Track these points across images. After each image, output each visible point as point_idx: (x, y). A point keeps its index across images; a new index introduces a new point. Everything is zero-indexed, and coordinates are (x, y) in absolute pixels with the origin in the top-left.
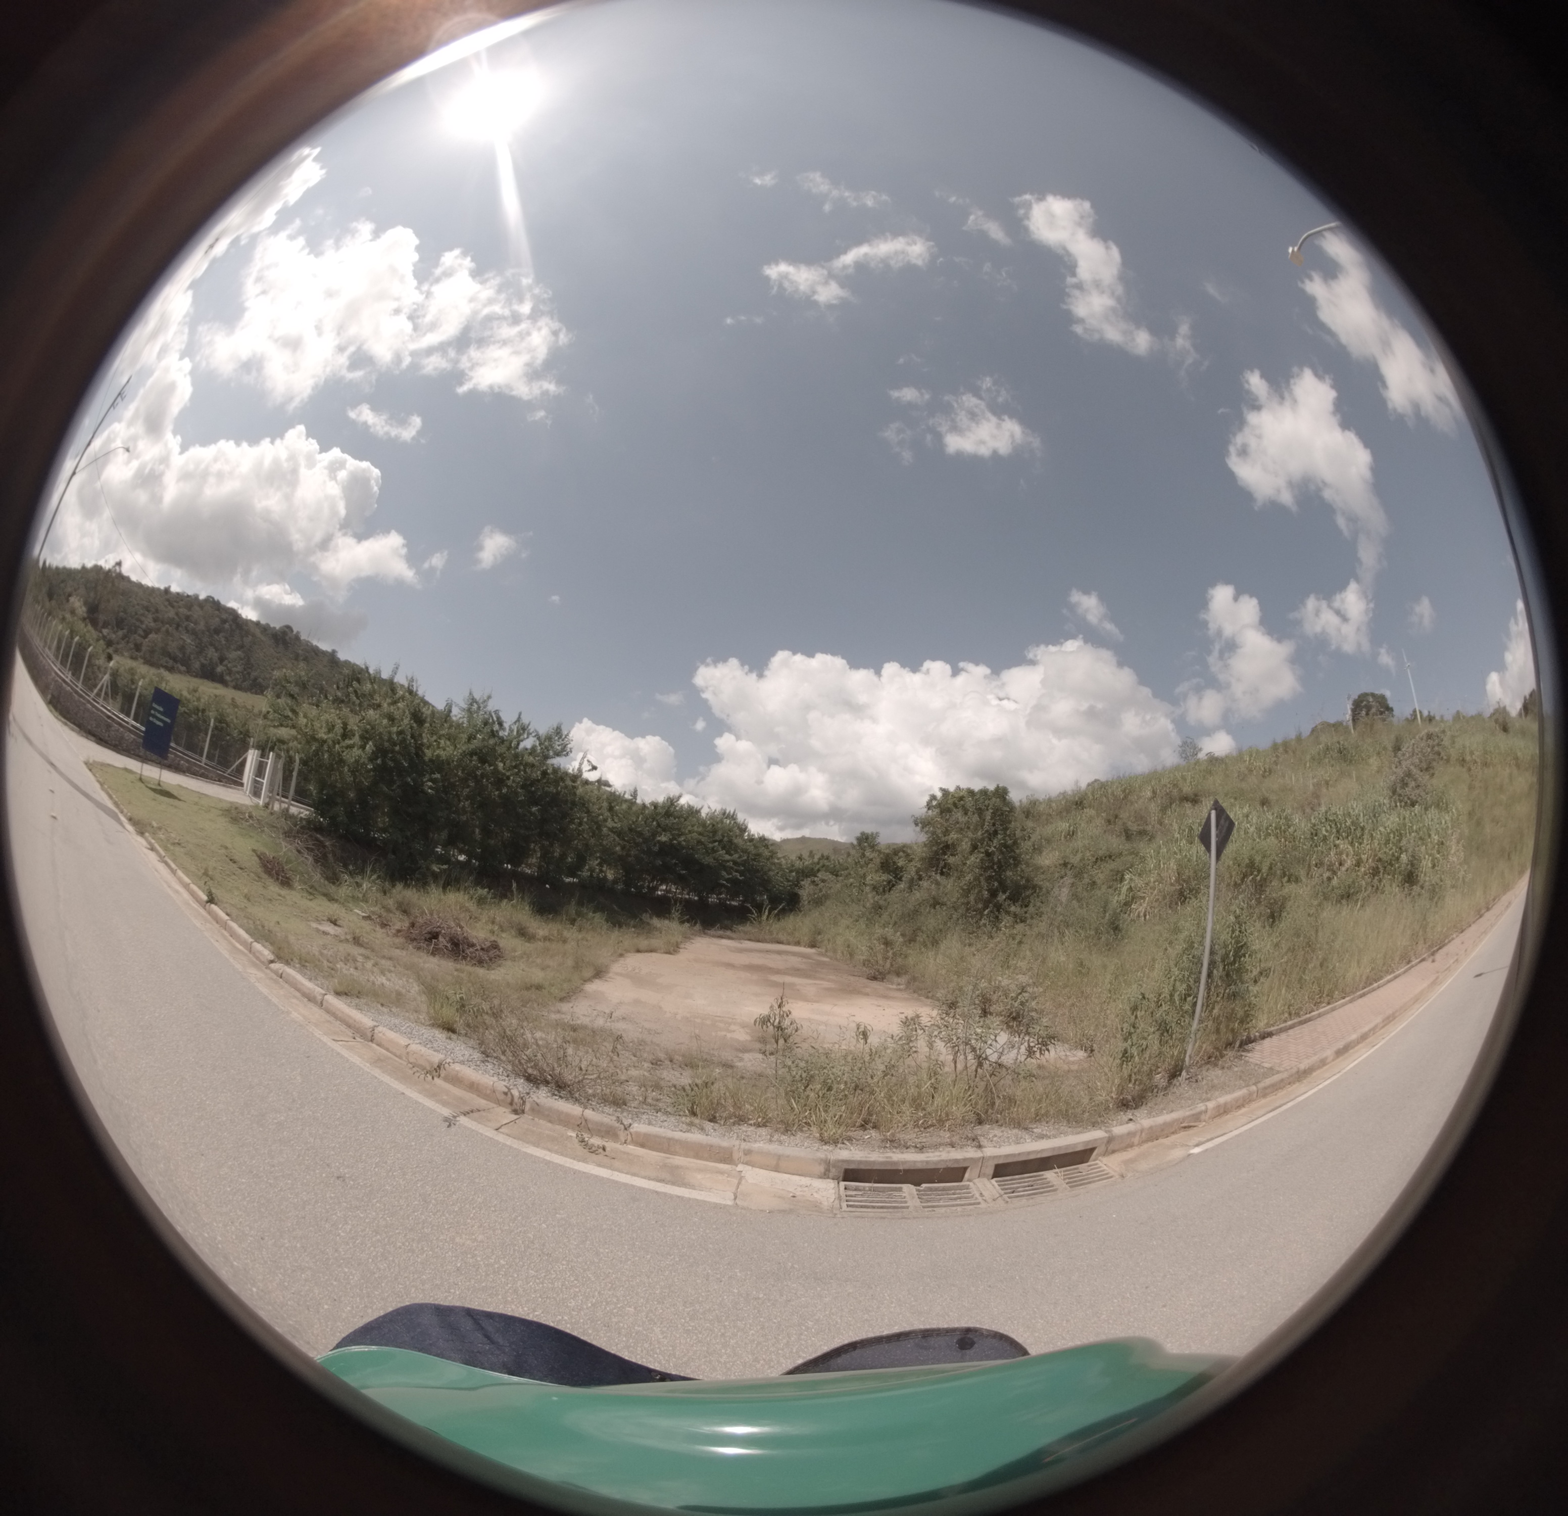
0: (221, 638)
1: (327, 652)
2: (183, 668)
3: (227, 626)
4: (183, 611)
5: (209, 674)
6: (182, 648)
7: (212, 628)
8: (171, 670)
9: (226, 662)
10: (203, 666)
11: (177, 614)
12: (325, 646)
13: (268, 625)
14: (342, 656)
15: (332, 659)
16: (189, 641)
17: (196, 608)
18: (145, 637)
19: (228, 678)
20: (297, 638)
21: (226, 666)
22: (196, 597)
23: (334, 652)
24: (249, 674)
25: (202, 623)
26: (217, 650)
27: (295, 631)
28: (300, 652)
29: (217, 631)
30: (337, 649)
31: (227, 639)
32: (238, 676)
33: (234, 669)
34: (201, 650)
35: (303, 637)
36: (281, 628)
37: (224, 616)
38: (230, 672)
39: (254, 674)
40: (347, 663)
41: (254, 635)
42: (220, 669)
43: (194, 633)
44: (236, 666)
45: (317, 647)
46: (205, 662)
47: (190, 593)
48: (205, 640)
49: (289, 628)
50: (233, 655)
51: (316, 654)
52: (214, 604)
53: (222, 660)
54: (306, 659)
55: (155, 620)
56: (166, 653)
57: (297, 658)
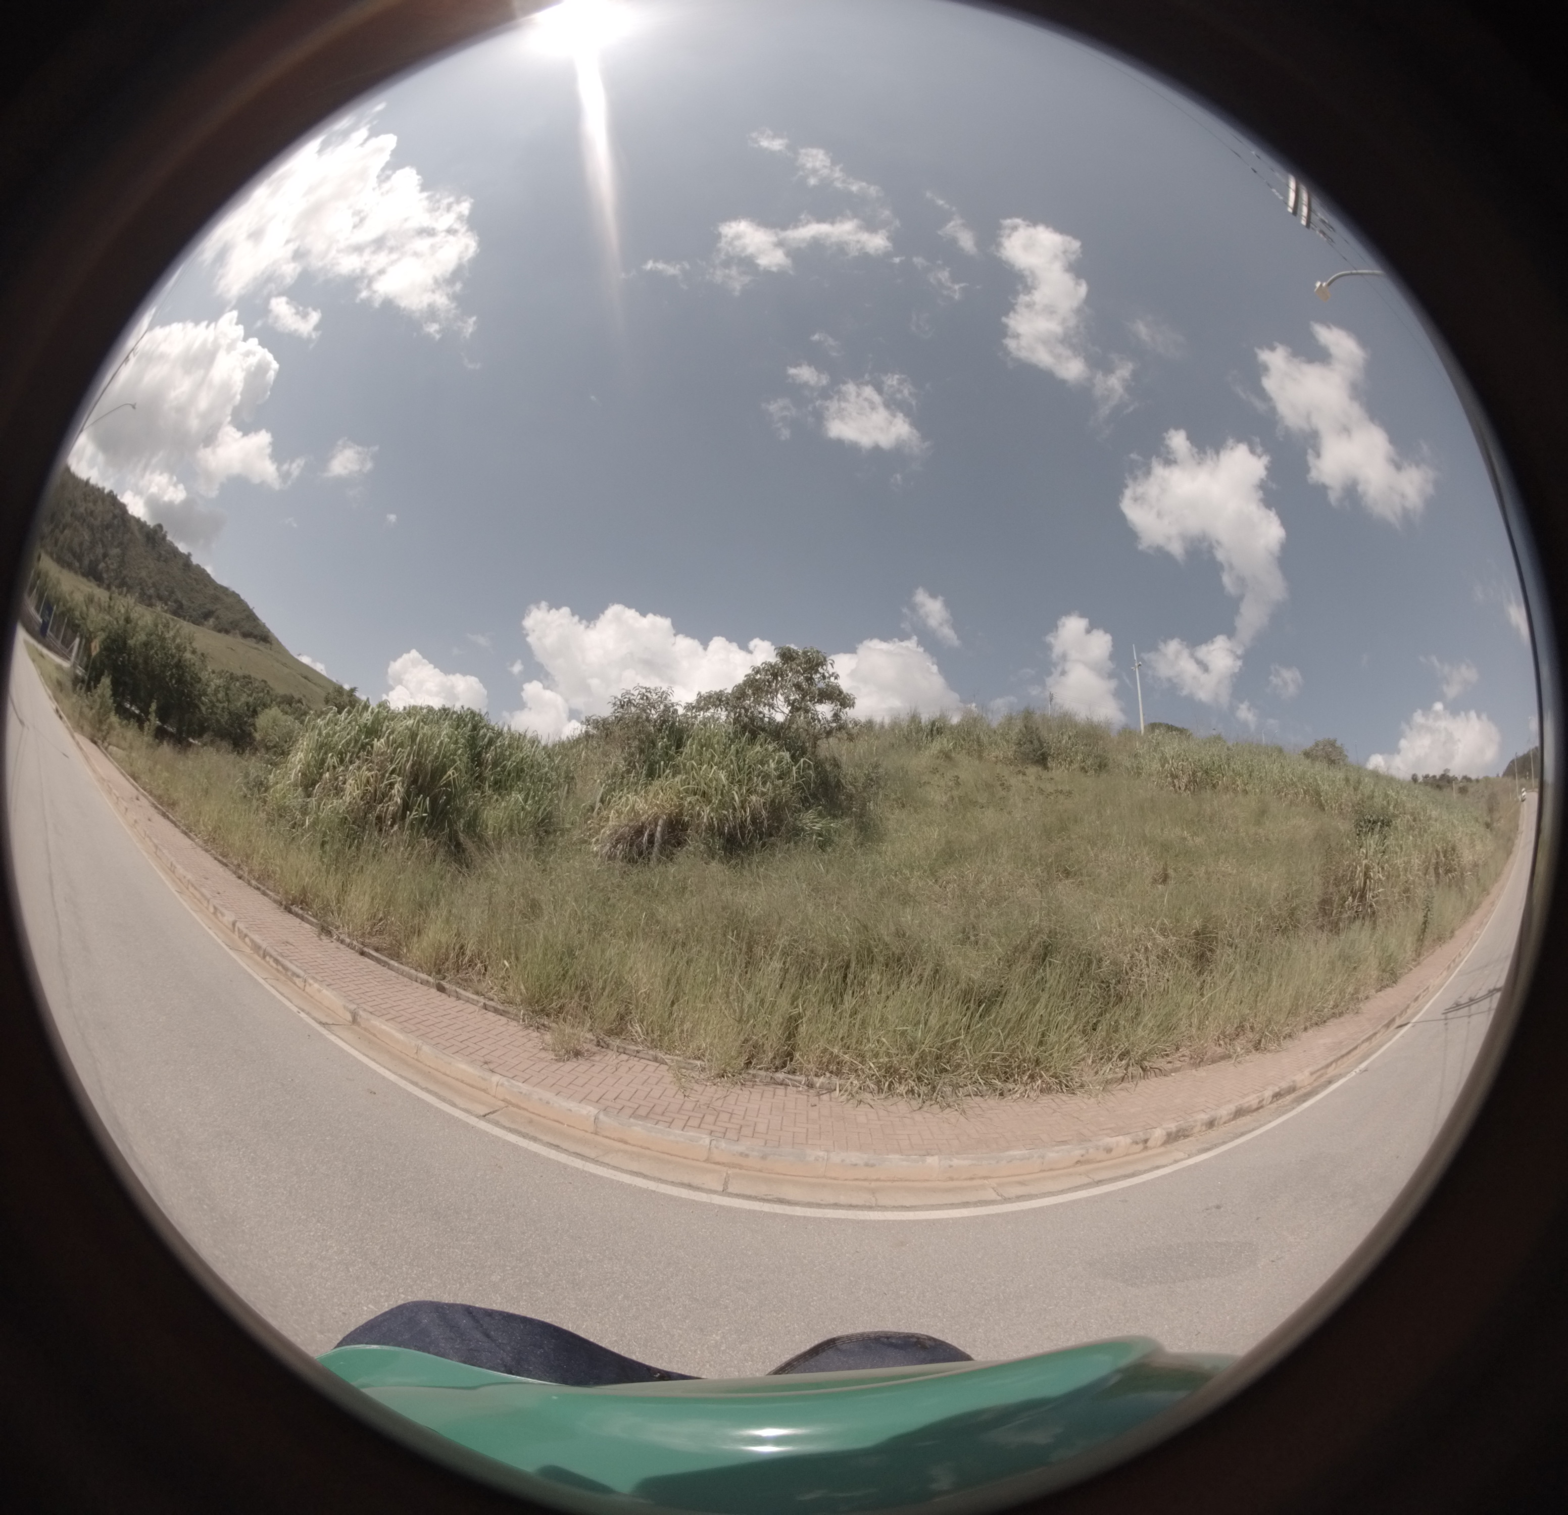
0: (108, 534)
1: (184, 554)
2: (77, 564)
3: (116, 522)
4: (91, 505)
5: (93, 574)
6: (81, 544)
7: (105, 523)
8: (69, 566)
9: (107, 559)
10: (91, 561)
11: (86, 509)
12: (182, 548)
13: (145, 522)
14: (195, 560)
15: (186, 561)
16: (87, 537)
17: (100, 502)
18: (62, 532)
19: (105, 576)
20: (164, 538)
21: (106, 563)
22: (104, 489)
23: (189, 555)
24: (121, 572)
25: (99, 519)
26: (104, 546)
27: (165, 529)
28: (163, 553)
29: (107, 527)
30: (192, 553)
31: (113, 537)
32: (112, 574)
33: (111, 567)
34: (93, 543)
35: (169, 538)
36: (155, 527)
37: (117, 511)
38: (107, 569)
39: (125, 572)
40: (198, 566)
41: (132, 533)
42: (102, 566)
43: (91, 528)
44: (112, 564)
45: (177, 549)
46: (93, 558)
47: (100, 485)
48: (98, 535)
49: (160, 526)
50: (115, 551)
51: (175, 556)
52: (112, 500)
53: (105, 555)
54: (166, 561)
55: (72, 515)
56: (71, 550)
57: (158, 560)
